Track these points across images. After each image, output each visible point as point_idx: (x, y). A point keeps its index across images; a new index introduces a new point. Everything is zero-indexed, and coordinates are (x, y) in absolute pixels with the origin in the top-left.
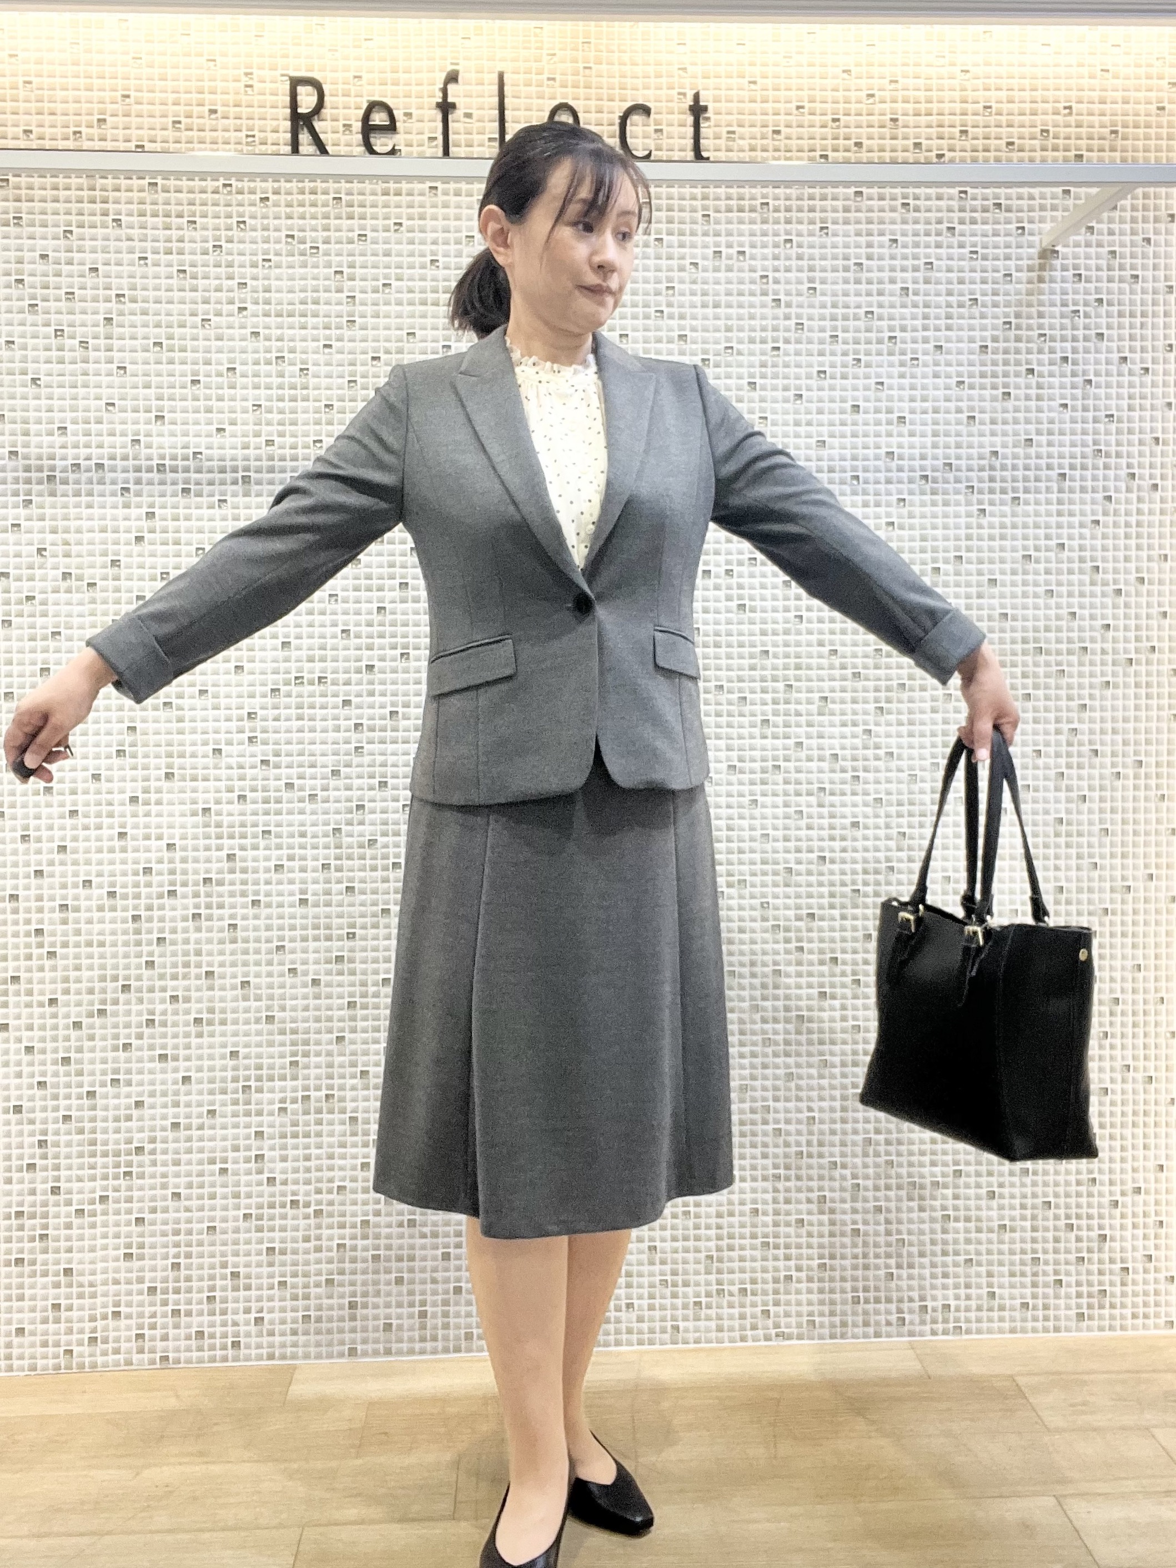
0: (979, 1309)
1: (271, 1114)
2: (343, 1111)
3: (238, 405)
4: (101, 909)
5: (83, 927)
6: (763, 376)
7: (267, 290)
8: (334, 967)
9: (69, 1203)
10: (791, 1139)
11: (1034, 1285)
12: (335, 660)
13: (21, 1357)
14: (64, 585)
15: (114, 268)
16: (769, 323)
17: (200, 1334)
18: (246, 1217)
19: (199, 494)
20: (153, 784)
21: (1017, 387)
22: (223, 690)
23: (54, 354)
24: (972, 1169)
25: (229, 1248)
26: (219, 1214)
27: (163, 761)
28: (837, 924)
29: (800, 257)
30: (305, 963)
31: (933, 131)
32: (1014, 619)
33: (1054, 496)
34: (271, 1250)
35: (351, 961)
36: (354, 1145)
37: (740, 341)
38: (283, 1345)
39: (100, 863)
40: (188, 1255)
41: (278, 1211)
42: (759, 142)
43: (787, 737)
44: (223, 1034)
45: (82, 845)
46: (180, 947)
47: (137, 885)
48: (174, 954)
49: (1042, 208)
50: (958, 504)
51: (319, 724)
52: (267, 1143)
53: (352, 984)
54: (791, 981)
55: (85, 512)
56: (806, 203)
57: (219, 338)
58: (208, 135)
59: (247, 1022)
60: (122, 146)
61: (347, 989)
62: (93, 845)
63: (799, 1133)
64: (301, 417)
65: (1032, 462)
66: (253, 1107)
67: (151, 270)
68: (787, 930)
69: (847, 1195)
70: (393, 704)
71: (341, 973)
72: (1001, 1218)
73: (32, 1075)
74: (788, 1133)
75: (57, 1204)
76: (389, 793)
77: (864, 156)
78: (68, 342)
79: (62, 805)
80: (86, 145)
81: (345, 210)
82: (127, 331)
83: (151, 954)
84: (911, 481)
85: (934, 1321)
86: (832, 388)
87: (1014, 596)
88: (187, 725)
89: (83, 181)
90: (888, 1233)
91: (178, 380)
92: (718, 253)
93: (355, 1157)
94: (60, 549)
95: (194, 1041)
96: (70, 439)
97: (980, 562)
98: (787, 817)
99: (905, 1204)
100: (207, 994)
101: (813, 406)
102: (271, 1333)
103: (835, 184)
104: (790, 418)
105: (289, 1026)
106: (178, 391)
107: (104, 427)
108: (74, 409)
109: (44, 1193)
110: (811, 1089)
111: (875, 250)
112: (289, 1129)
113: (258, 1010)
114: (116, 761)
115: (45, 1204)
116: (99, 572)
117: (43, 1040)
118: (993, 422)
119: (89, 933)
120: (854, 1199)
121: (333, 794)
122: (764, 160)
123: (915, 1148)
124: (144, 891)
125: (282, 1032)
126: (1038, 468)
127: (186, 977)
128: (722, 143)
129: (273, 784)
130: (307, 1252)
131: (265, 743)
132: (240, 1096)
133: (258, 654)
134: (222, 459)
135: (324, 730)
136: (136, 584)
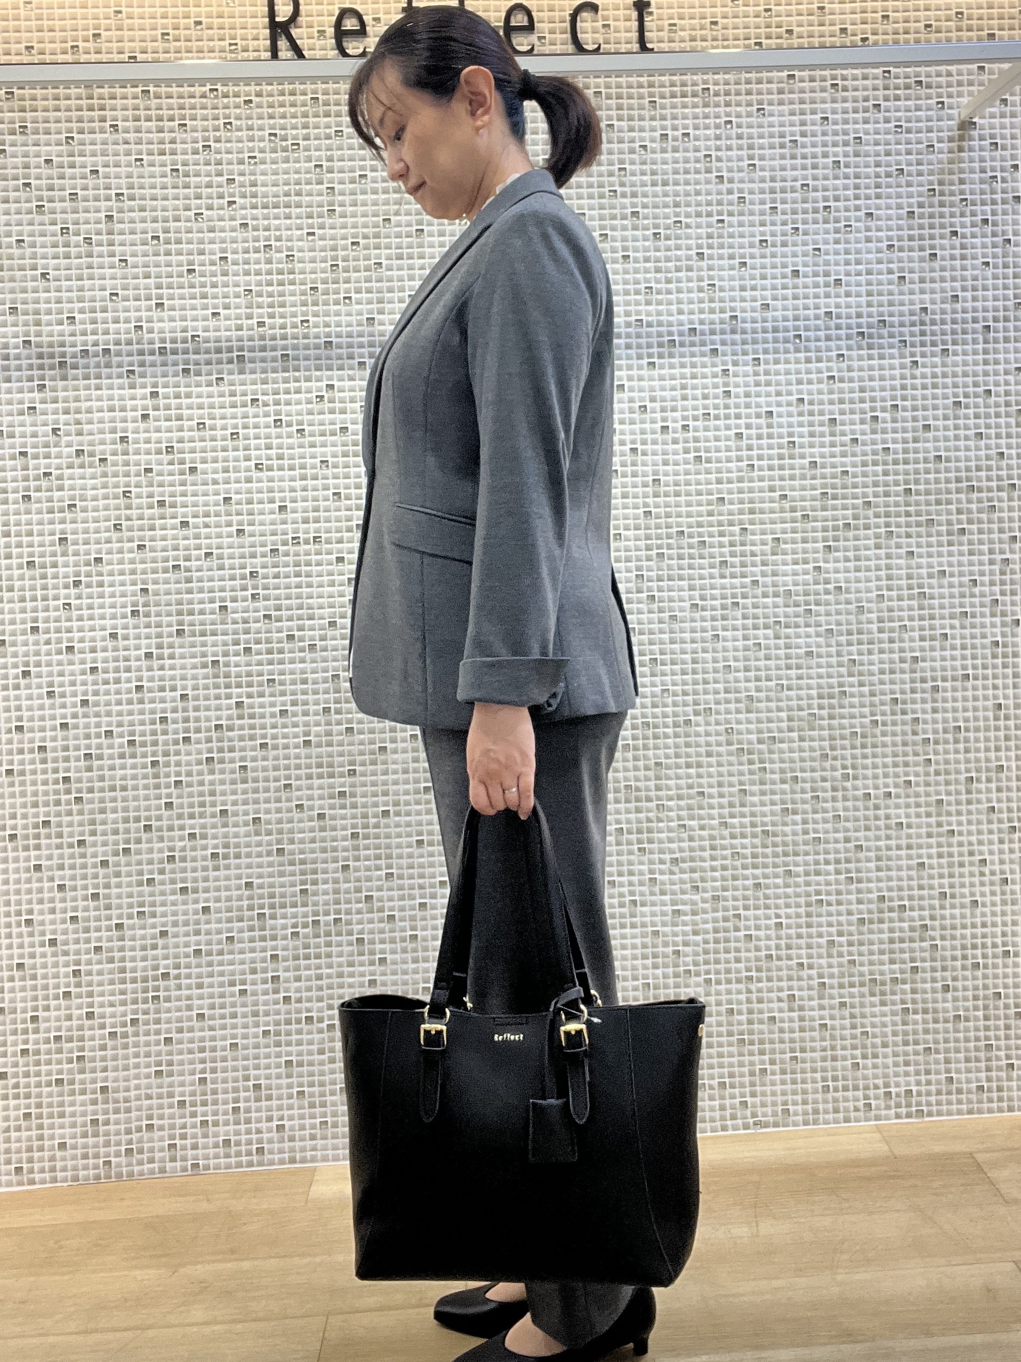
0: (939, 1093)
1: (285, 938)
2: (350, 933)
3: (231, 290)
4: (122, 756)
5: (107, 773)
6: (710, 247)
7: (254, 184)
8: (336, 801)
9: (102, 1026)
10: (762, 944)
11: (988, 1069)
12: (328, 520)
13: (64, 1169)
14: (77, 461)
15: (112, 170)
16: (714, 198)
17: (227, 1143)
18: (266, 1033)
19: (198, 374)
20: (166, 641)
21: (943, 248)
22: (226, 551)
23: (61, 250)
24: (927, 964)
25: (251, 1063)
26: (240, 1031)
27: (174, 619)
28: (795, 745)
29: (739, 137)
30: (310, 798)
31: (858, 16)
32: (948, 460)
33: (980, 347)
34: (289, 1063)
35: (353, 795)
36: (362, 964)
37: (688, 215)
38: (303, 1150)
39: (120, 714)
40: (214, 1071)
41: (294, 1027)
42: (699, 33)
43: (743, 576)
44: (238, 867)
45: (103, 698)
46: (195, 789)
47: (154, 733)
48: (191, 795)
49: (960, 84)
50: (892, 357)
51: (315, 580)
52: (282, 965)
53: (354, 817)
54: (756, 799)
55: (95, 393)
56: (743, 87)
57: (212, 230)
58: (194, 45)
59: (259, 855)
60: (116, 57)
61: (350, 822)
62: (113, 698)
63: (768, 938)
64: (289, 299)
65: (959, 316)
66: (268, 933)
67: (148, 170)
68: (750, 752)
69: (814, 993)
71: (343, 807)
72: (956, 1009)
73: (64, 911)
74: (758, 939)
75: (91, 1028)
77: (795, 42)
78: (74, 239)
79: (83, 662)
80: (84, 58)
81: (322, 109)
83: (169, 796)
84: (849, 337)
85: (898, 1106)
86: (773, 255)
87: (946, 439)
88: (194, 585)
89: (82, 91)
90: (854, 1027)
91: (175, 269)
92: (664, 137)
93: (362, 975)
94: (73, 428)
95: (212, 874)
96: (79, 327)
97: (915, 409)
98: (746, 649)
99: (868, 999)
100: (221, 830)
101: (757, 272)
102: (292, 1139)
103: (770, 69)
104: (736, 283)
105: (298, 857)
106: (175, 280)
107: (109, 315)
108: (81, 300)
109: (80, 1018)
110: (778, 897)
111: (808, 128)
112: (302, 952)
113: (269, 844)
114: (131, 621)
115: (81, 1028)
116: (109, 448)
117: (73, 878)
118: (922, 280)
119: (112, 778)
120: (821, 997)
121: (331, 643)
122: (704, 49)
123: (875, 948)
124: (161, 738)
125: (292, 863)
126: (964, 321)
127: (202, 815)
128: (664, 34)
129: (275, 635)
130: (322, 1064)
131: (266, 598)
132: (256, 922)
133: (258, 518)
134: (218, 341)
135: (321, 586)
136: (143, 457)
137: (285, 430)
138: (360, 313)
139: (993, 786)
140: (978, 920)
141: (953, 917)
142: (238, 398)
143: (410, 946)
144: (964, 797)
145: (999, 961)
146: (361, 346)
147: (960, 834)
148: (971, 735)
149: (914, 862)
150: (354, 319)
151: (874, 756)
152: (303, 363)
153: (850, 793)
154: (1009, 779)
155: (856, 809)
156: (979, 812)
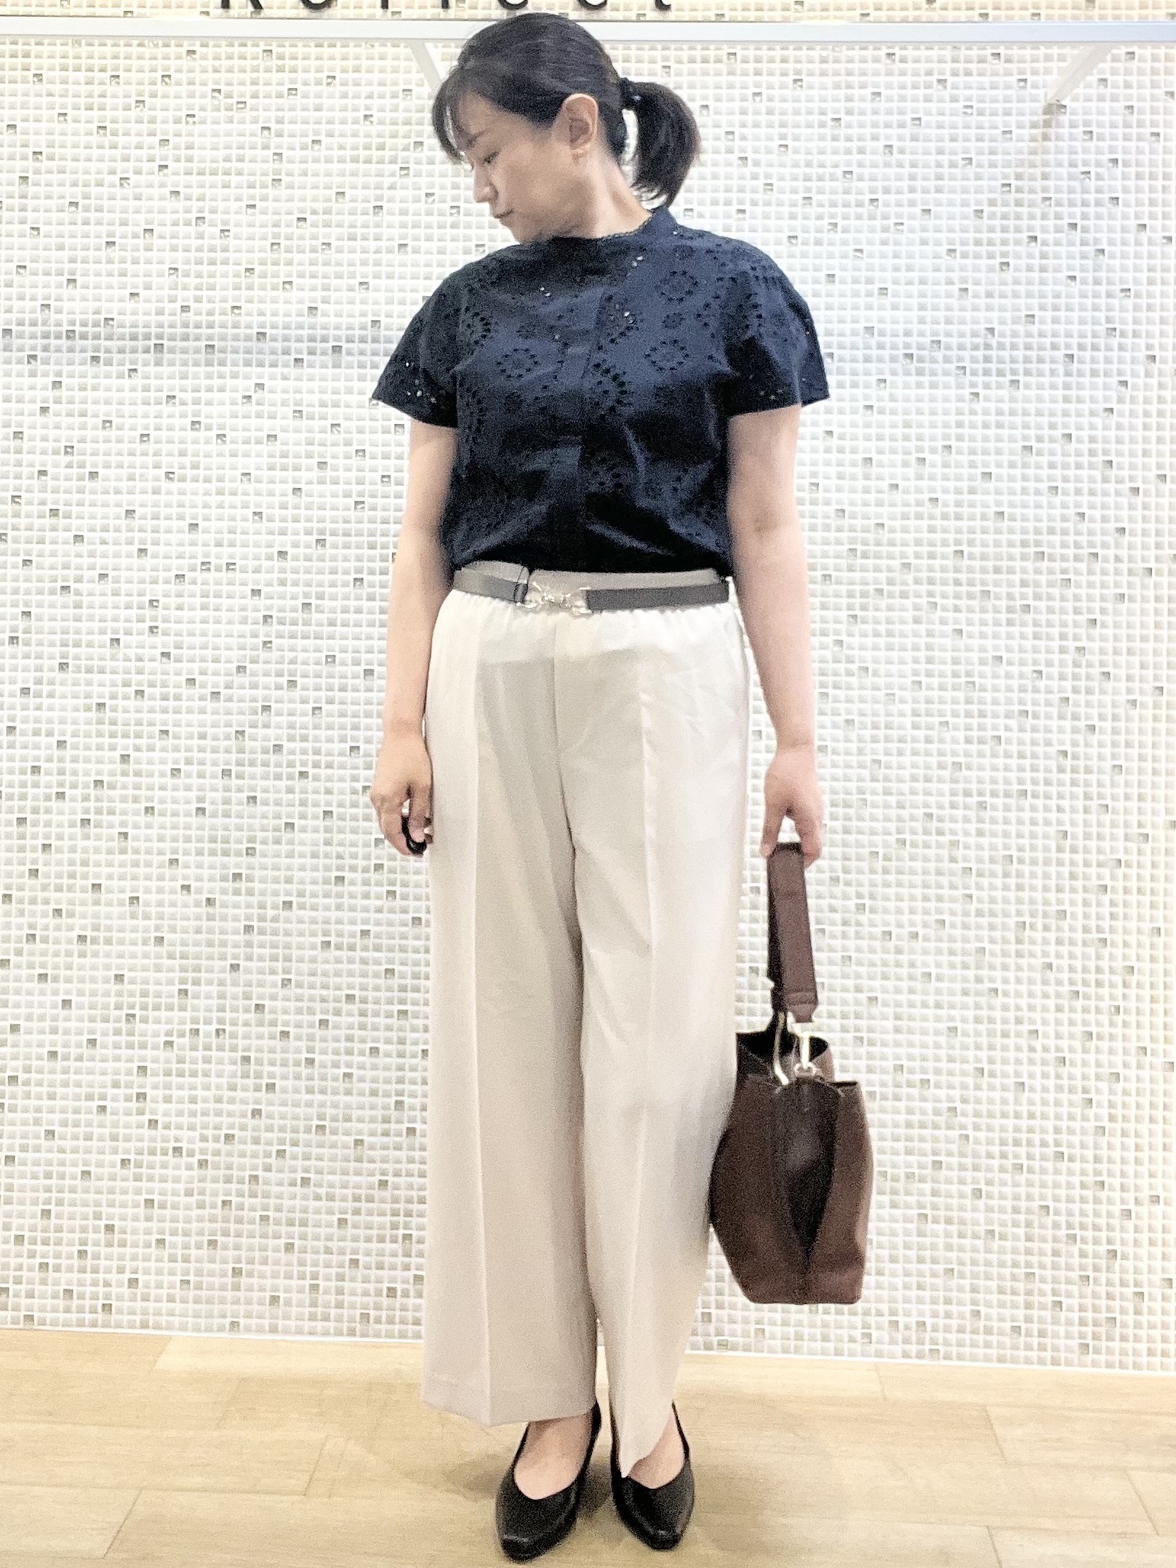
0: (961, 1330)
1: (155, 1047)
2: (234, 1049)
3: (154, 268)
7: (190, 147)
8: (230, 885)
11: (1028, 1306)
12: (244, 545)
15: (32, 125)
16: (734, 183)
17: (68, 1293)
18: (124, 1162)
19: (109, 363)
20: (46, 675)
21: (1016, 256)
22: (124, 574)
24: (954, 1160)
25: (104, 1197)
26: (94, 1157)
27: (58, 650)
29: (770, 112)
30: (199, 879)
32: (1012, 518)
33: (1060, 380)
34: (149, 1203)
35: (250, 879)
36: (245, 1089)
37: (702, 203)
38: (158, 1313)
40: (59, 1202)
41: (158, 1158)
44: (108, 955)
46: (66, 856)
47: (23, 785)
48: (59, 863)
50: (947, 386)
51: (224, 615)
52: (150, 1080)
53: (249, 906)
57: (138, 198)
59: (134, 943)
61: (241, 912)
64: (219, 281)
65: (1034, 341)
66: (136, 1039)
67: (70, 126)
70: (306, 595)
71: (237, 892)
72: (990, 1222)
76: (297, 694)
81: (275, 63)
82: (42, 190)
83: (34, 861)
84: (893, 359)
85: (907, 1341)
86: (804, 255)
87: (1011, 492)
88: (84, 611)
91: (92, 241)
93: (244, 1102)
95: (76, 960)
97: (973, 452)
100: (91, 909)
102: (146, 1298)
105: (179, 949)
106: (91, 253)
107: (14, 291)
111: (856, 104)
112: (174, 1066)
113: (146, 930)
114: (8, 649)
118: (989, 295)
121: (236, 692)
124: (31, 791)
125: (171, 956)
126: (1041, 348)
127: (70, 889)
129: (173, 678)
130: (188, 1208)
131: (166, 634)
132: (123, 1025)
133: (163, 537)
134: (134, 326)
135: (230, 622)
136: (38, 458)
137: (202, 434)
138: (301, 302)
139: (1052, 936)
140: (1024, 1109)
141: (991, 1101)
142: (152, 395)
143: (304, 1071)
144: (1012, 948)
145: (1049, 1165)
146: (299, 340)
147: (1006, 994)
148: (1026, 869)
149: (943, 1026)
150: (293, 308)
151: (899, 885)
152: (230, 356)
153: (866, 930)
154: (1072, 929)
155: (872, 951)
156: (1031, 968)
